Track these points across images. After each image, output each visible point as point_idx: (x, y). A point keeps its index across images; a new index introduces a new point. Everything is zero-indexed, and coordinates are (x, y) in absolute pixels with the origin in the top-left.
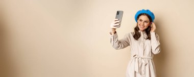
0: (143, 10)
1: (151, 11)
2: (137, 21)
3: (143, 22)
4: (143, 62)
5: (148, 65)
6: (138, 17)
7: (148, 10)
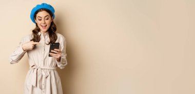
0: (38, 6)
1: (48, 4)
2: (34, 22)
3: (43, 19)
4: (44, 74)
5: (49, 78)
6: (34, 16)
7: (43, 4)
